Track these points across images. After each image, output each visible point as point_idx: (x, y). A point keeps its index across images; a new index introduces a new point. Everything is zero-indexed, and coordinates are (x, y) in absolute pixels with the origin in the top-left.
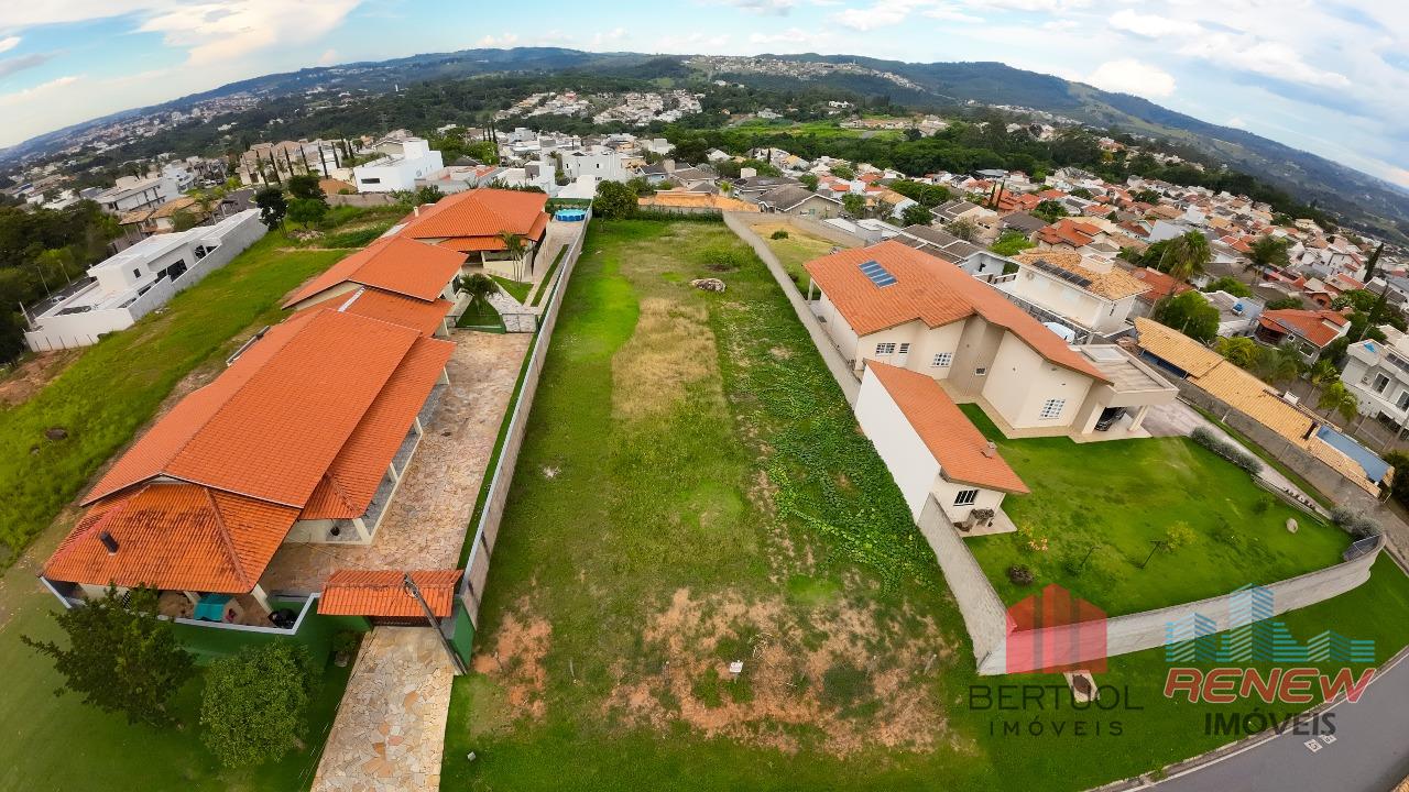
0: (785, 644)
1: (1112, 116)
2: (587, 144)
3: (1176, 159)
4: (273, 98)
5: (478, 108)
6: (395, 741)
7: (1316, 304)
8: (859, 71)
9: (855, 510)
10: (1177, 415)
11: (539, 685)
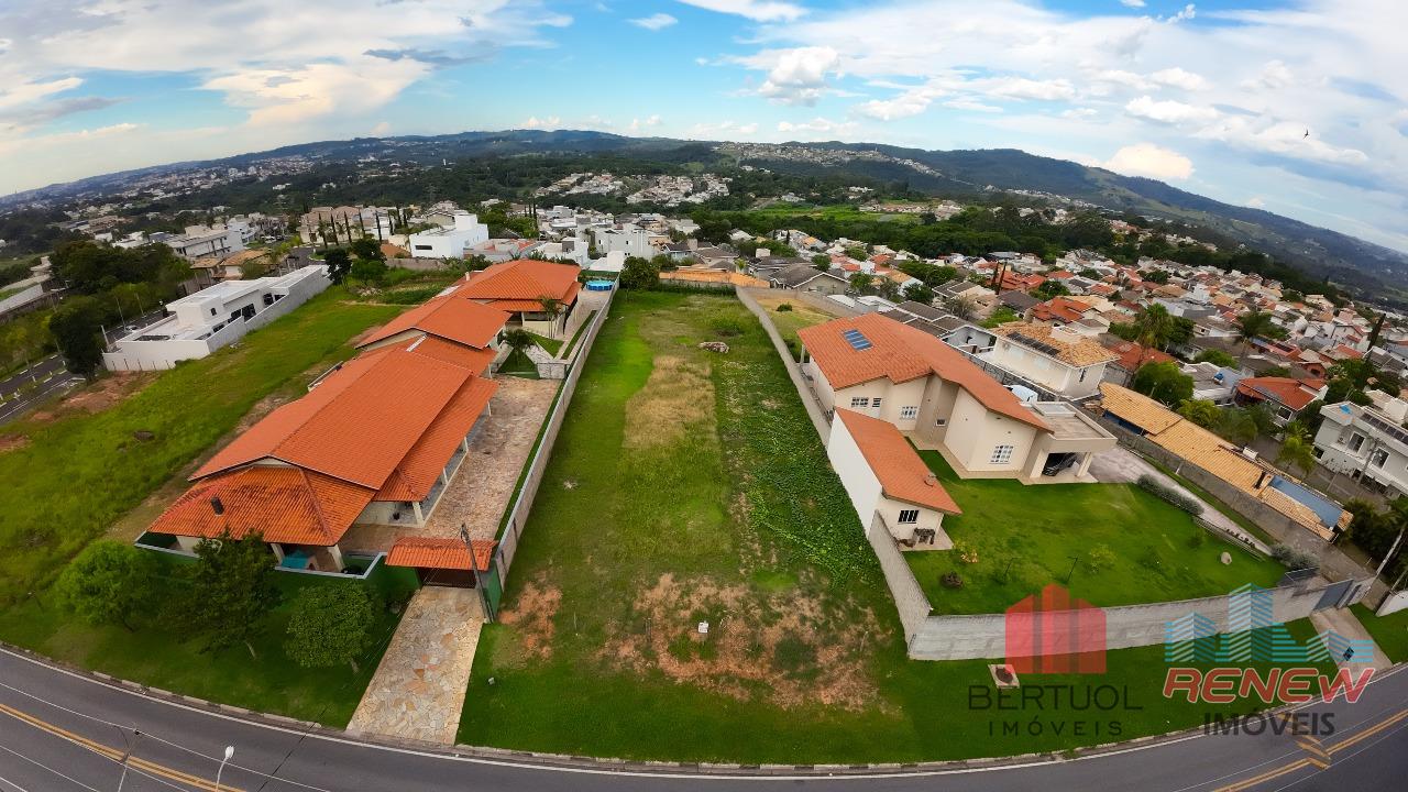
0: (746, 620)
1: (1130, 199)
2: (619, 223)
3: (1189, 240)
4: (326, 163)
5: (520, 185)
6: (433, 668)
7: (1311, 375)
8: (880, 158)
9: (816, 525)
10: (1128, 466)
11: (548, 635)
